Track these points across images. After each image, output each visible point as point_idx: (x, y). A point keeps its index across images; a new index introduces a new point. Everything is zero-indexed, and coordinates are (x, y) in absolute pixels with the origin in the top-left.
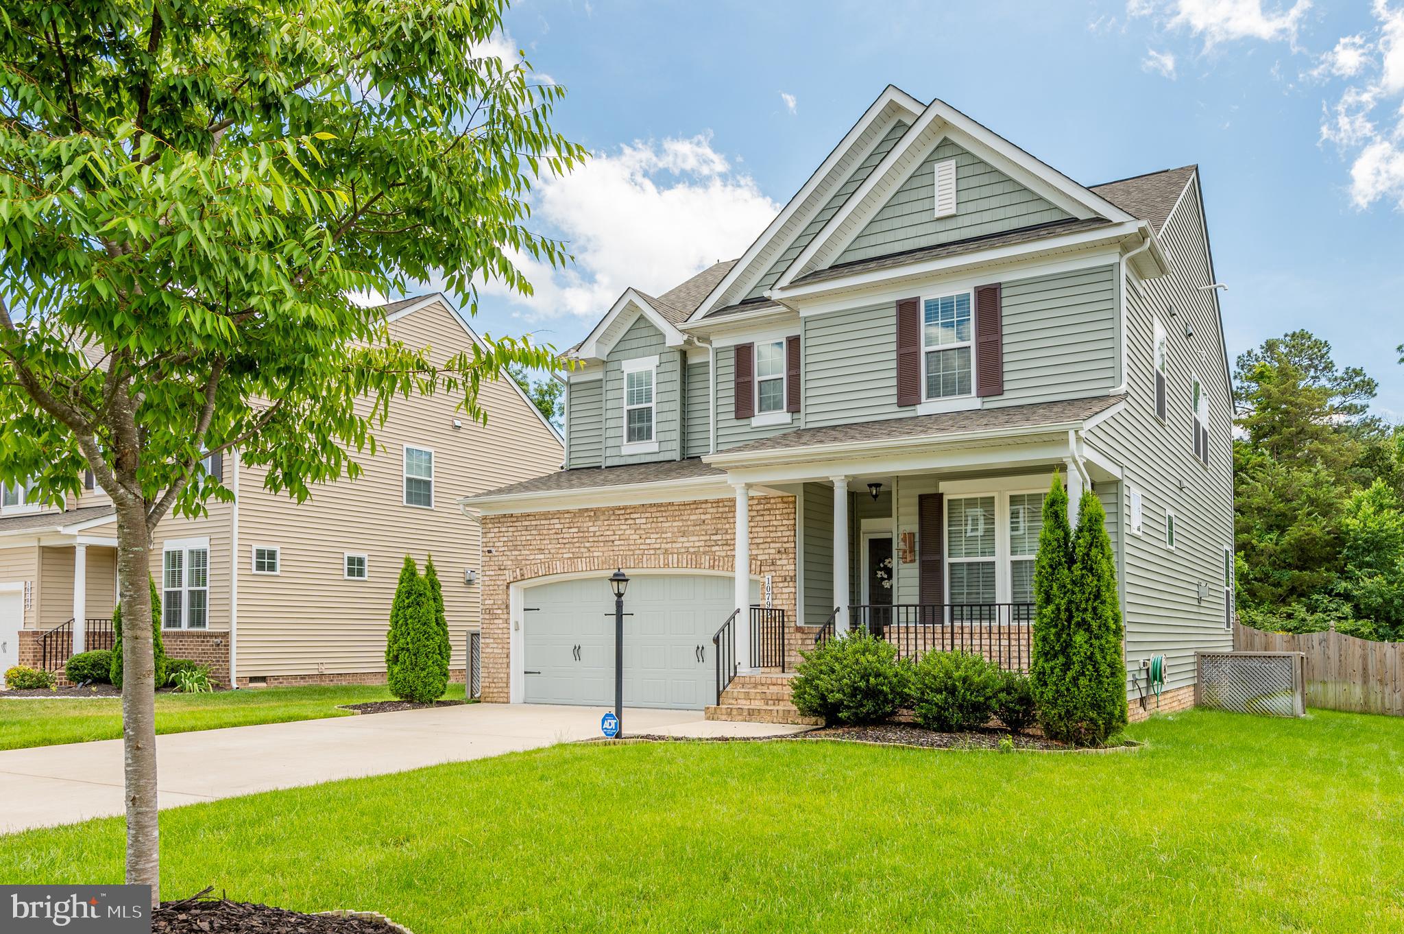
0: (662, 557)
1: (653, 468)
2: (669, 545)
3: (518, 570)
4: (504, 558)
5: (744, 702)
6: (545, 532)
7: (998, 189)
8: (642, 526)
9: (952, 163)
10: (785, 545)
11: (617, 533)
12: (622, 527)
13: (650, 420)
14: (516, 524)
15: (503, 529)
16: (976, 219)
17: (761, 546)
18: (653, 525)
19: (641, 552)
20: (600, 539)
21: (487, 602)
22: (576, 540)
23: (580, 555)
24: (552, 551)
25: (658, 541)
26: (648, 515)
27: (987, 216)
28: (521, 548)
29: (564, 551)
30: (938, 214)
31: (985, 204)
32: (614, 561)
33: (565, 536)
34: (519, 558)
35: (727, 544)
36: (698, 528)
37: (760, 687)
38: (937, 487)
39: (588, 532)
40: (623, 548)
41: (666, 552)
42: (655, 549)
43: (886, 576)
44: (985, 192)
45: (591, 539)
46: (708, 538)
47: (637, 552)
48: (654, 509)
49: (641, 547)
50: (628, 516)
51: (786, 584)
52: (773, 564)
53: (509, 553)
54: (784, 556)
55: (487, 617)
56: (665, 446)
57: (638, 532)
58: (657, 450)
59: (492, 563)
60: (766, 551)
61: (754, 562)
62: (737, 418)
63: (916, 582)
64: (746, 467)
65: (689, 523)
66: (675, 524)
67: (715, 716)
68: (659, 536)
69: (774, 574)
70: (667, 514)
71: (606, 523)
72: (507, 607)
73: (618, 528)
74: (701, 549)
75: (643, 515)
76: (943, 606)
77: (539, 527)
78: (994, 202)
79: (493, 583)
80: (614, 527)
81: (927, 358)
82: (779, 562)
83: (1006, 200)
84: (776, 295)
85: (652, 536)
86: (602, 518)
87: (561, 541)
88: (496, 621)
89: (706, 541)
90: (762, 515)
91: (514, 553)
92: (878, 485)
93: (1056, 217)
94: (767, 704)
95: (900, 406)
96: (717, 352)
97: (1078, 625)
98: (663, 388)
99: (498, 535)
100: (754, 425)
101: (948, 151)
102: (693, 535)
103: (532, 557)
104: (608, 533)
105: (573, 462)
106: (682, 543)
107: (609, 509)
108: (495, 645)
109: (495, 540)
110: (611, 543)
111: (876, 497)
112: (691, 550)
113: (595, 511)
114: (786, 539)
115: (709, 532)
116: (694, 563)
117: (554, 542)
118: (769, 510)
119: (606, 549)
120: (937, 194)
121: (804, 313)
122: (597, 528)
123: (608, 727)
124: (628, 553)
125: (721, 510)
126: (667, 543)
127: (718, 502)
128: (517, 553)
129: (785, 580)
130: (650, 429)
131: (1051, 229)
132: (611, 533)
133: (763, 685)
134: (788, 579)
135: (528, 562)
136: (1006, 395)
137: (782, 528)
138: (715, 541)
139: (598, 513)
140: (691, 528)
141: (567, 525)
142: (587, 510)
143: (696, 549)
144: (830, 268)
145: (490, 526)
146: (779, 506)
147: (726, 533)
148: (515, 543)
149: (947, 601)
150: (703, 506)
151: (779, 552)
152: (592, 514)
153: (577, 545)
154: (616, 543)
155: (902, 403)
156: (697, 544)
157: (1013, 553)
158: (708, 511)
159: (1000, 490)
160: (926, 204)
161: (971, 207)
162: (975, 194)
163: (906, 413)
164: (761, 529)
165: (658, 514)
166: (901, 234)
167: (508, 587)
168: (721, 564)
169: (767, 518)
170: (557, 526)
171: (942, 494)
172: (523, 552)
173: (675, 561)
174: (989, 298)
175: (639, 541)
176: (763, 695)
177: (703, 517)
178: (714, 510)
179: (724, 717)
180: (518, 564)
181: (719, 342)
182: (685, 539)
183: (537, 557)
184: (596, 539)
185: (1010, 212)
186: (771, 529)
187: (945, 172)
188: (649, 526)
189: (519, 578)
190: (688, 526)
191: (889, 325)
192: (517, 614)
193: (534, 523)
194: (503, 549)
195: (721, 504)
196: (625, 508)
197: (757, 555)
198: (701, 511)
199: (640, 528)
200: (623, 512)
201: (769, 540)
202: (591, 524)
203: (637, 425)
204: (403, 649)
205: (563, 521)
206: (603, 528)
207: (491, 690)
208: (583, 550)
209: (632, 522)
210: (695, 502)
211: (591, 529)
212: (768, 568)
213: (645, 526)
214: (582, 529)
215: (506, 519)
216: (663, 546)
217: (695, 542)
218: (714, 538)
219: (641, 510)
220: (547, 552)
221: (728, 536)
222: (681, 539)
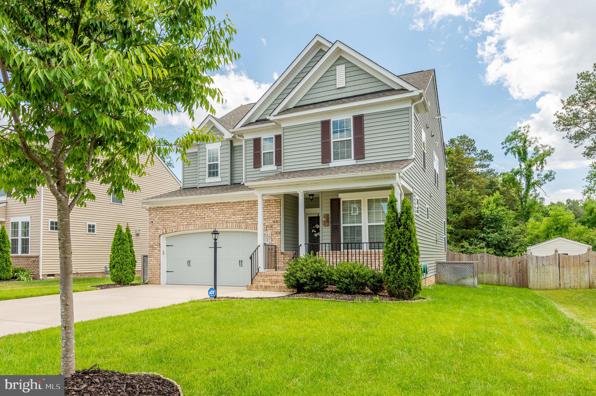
0: (225, 224)
1: (220, 188)
2: (228, 219)
3: (164, 230)
4: (158, 225)
5: (262, 283)
6: (176, 214)
7: (362, 77)
8: (217, 212)
9: (344, 66)
10: (276, 219)
11: (206, 214)
12: (208, 212)
13: (217, 168)
14: (163, 211)
15: (158, 213)
16: (353, 88)
17: (266, 220)
18: (221, 211)
19: (216, 222)
20: (199, 217)
21: (151, 243)
22: (189, 217)
23: (190, 223)
24: (179, 222)
25: (224, 218)
26: (219, 207)
27: (358, 88)
28: (165, 220)
29: (184, 222)
30: (338, 86)
31: (357, 83)
32: (205, 225)
33: (184, 215)
34: (165, 224)
35: (252, 219)
36: (240, 212)
37: (268, 277)
38: (338, 196)
40: (209, 220)
41: (227, 222)
42: (222, 221)
43: (316, 232)
44: (357, 78)
45: (195, 217)
46: (244, 216)
47: (215, 222)
48: (222, 205)
49: (216, 220)
50: (211, 208)
51: (277, 235)
52: (271, 227)
53: (160, 223)
54: (276, 224)
55: (151, 249)
56: (224, 179)
57: (215, 214)
58: (221, 181)
59: (153, 227)
60: (269, 222)
61: (264, 226)
62: (255, 168)
63: (330, 234)
64: (262, 187)
66: (231, 211)
67: (251, 289)
68: (224, 215)
69: (272, 231)
70: (227, 206)
71: (201, 210)
72: (160, 245)
73: (206, 212)
74: (242, 221)
75: (217, 207)
76: (340, 244)
77: (173, 212)
78: (361, 82)
79: (153, 235)
80: (205, 212)
81: (334, 144)
82: (274, 226)
83: (366, 81)
84: (272, 118)
85: (221, 215)
86: (200, 208)
87: (182, 217)
88: (155, 251)
89: (243, 217)
90: (267, 207)
91: (162, 222)
92: (313, 195)
93: (385, 88)
94: (272, 284)
95: (322, 163)
96: (246, 141)
97: (402, 250)
98: (223, 155)
99: (155, 215)
100: (261, 171)
101: (342, 61)
102: (238, 215)
103: (170, 224)
104: (202, 214)
105: (185, 185)
106: (232, 219)
107: (202, 204)
108: (154, 261)
109: (154, 217)
110: (203, 219)
111: (312, 200)
112: (237, 221)
113: (197, 205)
114: (277, 217)
115: (245, 214)
116: (238, 226)
117: (179, 218)
118: (270, 205)
119: (201, 221)
120: (337, 78)
121: (283, 125)
122: (198, 213)
123: (211, 293)
124: (211, 222)
125: (250, 205)
127: (248, 202)
128: (164, 222)
129: (276, 233)
130: (217, 172)
131: (384, 93)
132: (204, 214)
133: (269, 276)
134: (278, 233)
135: (168, 226)
136: (366, 159)
137: (275, 212)
138: (247, 217)
139: (198, 206)
140: (237, 212)
141: (185, 211)
142: (193, 205)
143: (239, 221)
144: (294, 107)
145: (152, 211)
146: (274, 203)
147: (252, 214)
148: (163, 218)
149: (342, 242)
150: (242, 203)
151: (274, 222)
152: (196, 206)
153: (189, 219)
154: (206, 218)
155: (323, 162)
156: (240, 219)
157: (369, 222)
158: (244, 205)
159: (364, 197)
160: (333, 83)
161: (351, 84)
162: (353, 79)
163: (325, 166)
164: (267, 213)
165: (223, 207)
166: (322, 94)
167: (160, 237)
168: (250, 227)
169: (269, 208)
170: (181, 212)
171: (340, 199)
172: (166, 222)
173: (231, 226)
174: (359, 120)
175: (215, 218)
176: (270, 280)
177: (242, 208)
178: (247, 205)
179: (255, 289)
180: (164, 227)
181: (247, 137)
182: (235, 217)
183: (172, 224)
184: (197, 217)
185: (367, 86)
186: (270, 212)
187: (341, 70)
189: (165, 233)
190: (236, 211)
191: (318, 131)
192: (163, 247)
193: (171, 210)
194: (158, 221)
195: (250, 203)
196: (209, 204)
197: (265, 223)
198: (241, 205)
200: (209, 206)
201: (270, 217)
202: (195, 211)
203: (212, 171)
204: (117, 262)
205: (183, 209)
206: (200, 212)
207: (153, 279)
208: (192, 221)
209: (212, 210)
210: (239, 202)
211: (195, 213)
212: (269, 229)
213: (218, 212)
214: (191, 213)
215: (159, 209)
216: (225, 219)
217: (239, 218)
218: (247, 216)
219: (216, 205)
220: (176, 222)
221: (253, 216)
222: (233, 217)
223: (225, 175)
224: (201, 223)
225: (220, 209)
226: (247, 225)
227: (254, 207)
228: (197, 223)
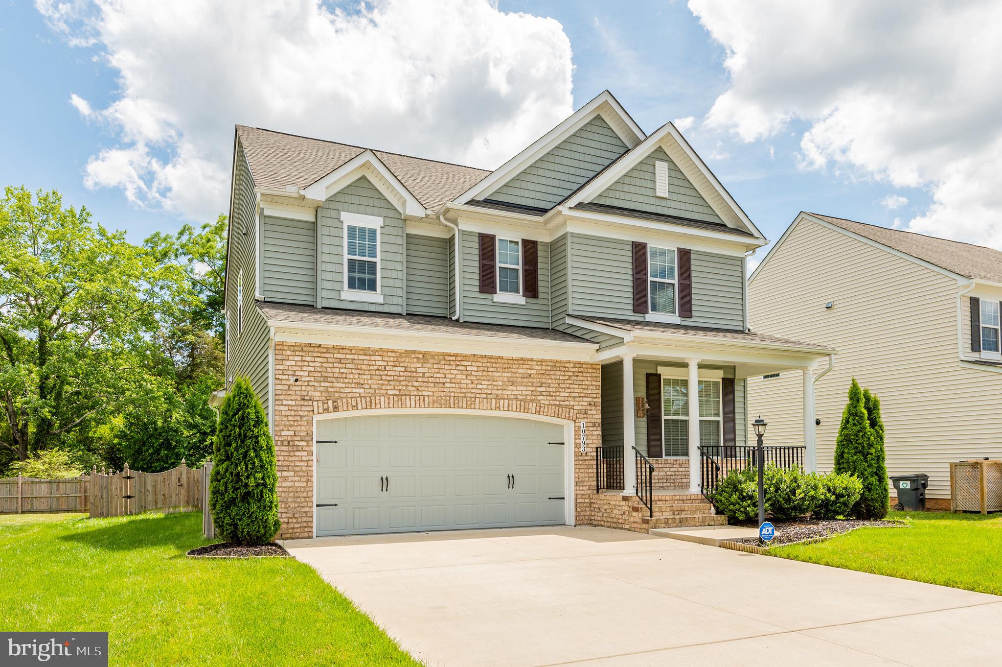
2: (500, 392)
3: (330, 402)
4: (309, 388)
7: (688, 191)
8: (473, 373)
9: (665, 164)
10: (594, 400)
11: (447, 376)
12: (452, 371)
14: (326, 355)
15: (308, 359)
16: (677, 205)
17: (576, 399)
18: (484, 373)
20: (430, 380)
21: (283, 433)
22: (402, 378)
23: (407, 393)
24: (375, 387)
25: (489, 387)
26: (478, 364)
27: (683, 206)
28: (333, 380)
29: (389, 387)
30: (658, 194)
31: (682, 198)
32: (446, 401)
33: (389, 373)
34: (330, 389)
35: (550, 395)
36: (525, 380)
38: (656, 370)
39: (416, 372)
40: (454, 390)
41: (497, 398)
42: (486, 394)
44: (683, 191)
45: (420, 379)
46: (534, 389)
47: (470, 395)
48: (485, 360)
49: (473, 391)
50: (459, 363)
51: (595, 428)
52: (586, 413)
53: (316, 384)
54: (593, 408)
55: (286, 449)
56: (390, 300)
57: (469, 377)
58: (382, 302)
59: (291, 393)
60: (580, 403)
61: (572, 410)
62: (482, 291)
63: (644, 430)
65: (517, 375)
66: (504, 374)
68: (490, 383)
69: (587, 420)
70: (498, 365)
71: (436, 366)
72: (312, 438)
73: (448, 372)
74: (529, 397)
75: (474, 364)
77: (355, 362)
78: (687, 199)
79: (293, 413)
80: (444, 371)
81: (651, 285)
82: (590, 412)
83: (691, 200)
85: (483, 382)
86: (431, 361)
87: (384, 378)
88: (297, 453)
89: (532, 391)
90: (577, 376)
91: (322, 384)
93: (716, 220)
95: (634, 312)
98: (387, 247)
99: (300, 364)
100: (495, 300)
101: (661, 155)
102: (522, 385)
103: (348, 390)
104: (438, 375)
106: (511, 391)
107: (439, 354)
108: (297, 479)
110: (441, 385)
112: (520, 397)
113: (424, 354)
114: (595, 396)
115: (535, 384)
116: (522, 408)
117: (376, 377)
118: (582, 372)
119: (436, 389)
120: (657, 180)
121: (571, 229)
122: (426, 370)
123: (766, 533)
124: (459, 395)
125: (544, 368)
126: (498, 390)
127: (542, 361)
128: (327, 384)
129: (595, 426)
130: (373, 281)
132: (443, 376)
134: (597, 425)
135: (342, 395)
136: (693, 319)
137: (591, 387)
138: (540, 392)
139: (428, 357)
140: (519, 380)
141: (390, 364)
142: (414, 352)
143: (524, 397)
145: (289, 353)
146: (590, 370)
147: (549, 387)
148: (325, 374)
149: (663, 444)
150: (530, 363)
151: (590, 404)
153: (404, 383)
154: (447, 385)
156: (525, 393)
157: (700, 415)
158: (534, 367)
160: (650, 184)
161: (675, 197)
162: (677, 190)
163: (638, 318)
164: (577, 386)
165: (489, 365)
166: (634, 197)
167: (313, 418)
168: (546, 410)
169: (581, 378)
170: (379, 363)
171: (660, 375)
172: (335, 384)
173: (506, 405)
174: (685, 257)
175: (471, 386)
177: (529, 372)
178: (539, 368)
180: (327, 395)
182: (514, 388)
183: (354, 390)
184: (426, 380)
186: (584, 387)
187: (662, 169)
188: (480, 373)
189: (331, 409)
190: (517, 378)
193: (348, 356)
194: (308, 379)
195: (544, 363)
196: (456, 355)
197: (573, 405)
198: (528, 367)
199: (471, 375)
200: (454, 358)
201: (582, 395)
202: (419, 365)
205: (386, 359)
206: (433, 370)
207: (291, 526)
208: (410, 388)
209: (463, 368)
210: (522, 359)
211: (419, 370)
212: (582, 416)
213: (476, 373)
214: (409, 369)
215: (312, 349)
216: (494, 392)
217: (523, 391)
218: (539, 389)
219: (471, 359)
220: (367, 386)
221: (551, 390)
222: (511, 388)
223: (394, 292)
224: (436, 394)
225: (482, 369)
226: (540, 407)
227: (552, 373)
228: (424, 393)
